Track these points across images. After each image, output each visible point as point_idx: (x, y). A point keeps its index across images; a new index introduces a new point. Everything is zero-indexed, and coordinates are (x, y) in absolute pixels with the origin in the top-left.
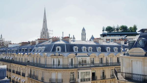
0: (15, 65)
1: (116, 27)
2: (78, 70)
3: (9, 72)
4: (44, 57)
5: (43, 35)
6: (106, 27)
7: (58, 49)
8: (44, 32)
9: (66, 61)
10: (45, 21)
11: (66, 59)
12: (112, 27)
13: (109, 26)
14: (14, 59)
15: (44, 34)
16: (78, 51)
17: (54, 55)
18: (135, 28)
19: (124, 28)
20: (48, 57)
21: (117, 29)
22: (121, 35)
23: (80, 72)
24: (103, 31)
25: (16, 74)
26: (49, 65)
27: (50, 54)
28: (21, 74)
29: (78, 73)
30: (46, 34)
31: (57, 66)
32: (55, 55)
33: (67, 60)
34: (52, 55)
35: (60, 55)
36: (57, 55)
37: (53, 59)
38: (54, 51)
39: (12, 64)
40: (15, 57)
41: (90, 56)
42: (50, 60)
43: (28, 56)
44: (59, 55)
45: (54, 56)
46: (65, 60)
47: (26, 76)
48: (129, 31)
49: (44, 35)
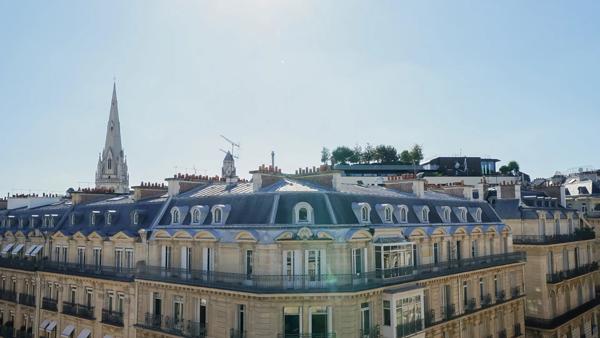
0: (60, 279)
1: (363, 151)
2: (385, 291)
3: (19, 306)
4: (241, 244)
5: (108, 171)
6: (332, 149)
7: (303, 214)
8: (110, 160)
9: (341, 258)
10: (114, 127)
11: (341, 252)
12: (352, 148)
13: (341, 146)
14: (46, 253)
15: (110, 167)
16: (369, 221)
17: (290, 236)
18: (417, 155)
19: (387, 154)
20: (261, 247)
21: (368, 156)
22: (379, 173)
23: (395, 299)
24: (324, 160)
25: (64, 312)
26: (267, 277)
27: (271, 232)
28: (98, 315)
29: (387, 303)
30: (119, 167)
31: (303, 280)
32: (295, 237)
33: (345, 254)
34: (282, 237)
35: (320, 235)
36: (305, 237)
37: (285, 253)
38: (285, 222)
39: (38, 272)
40: (54, 246)
41: (410, 237)
42: (272, 255)
43: (140, 241)
44: (314, 237)
45: (293, 239)
46: (338, 254)
47: (125, 321)
48: (401, 163)
49: (111, 171)
